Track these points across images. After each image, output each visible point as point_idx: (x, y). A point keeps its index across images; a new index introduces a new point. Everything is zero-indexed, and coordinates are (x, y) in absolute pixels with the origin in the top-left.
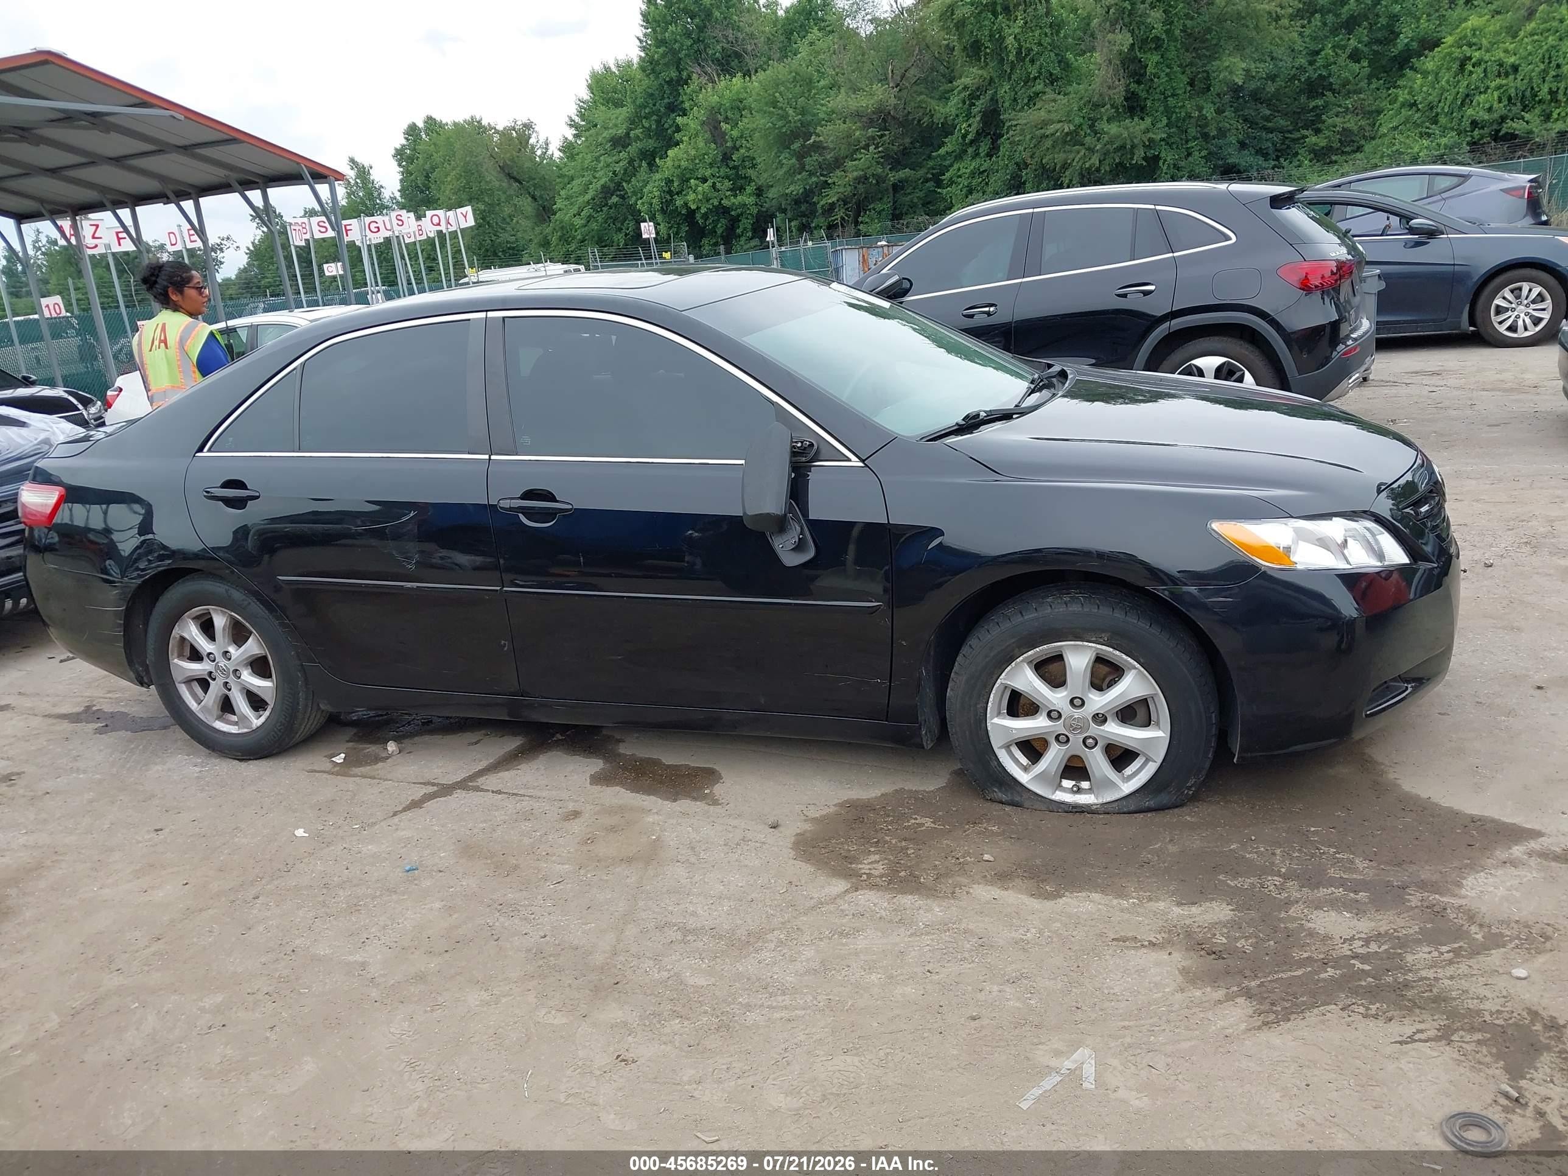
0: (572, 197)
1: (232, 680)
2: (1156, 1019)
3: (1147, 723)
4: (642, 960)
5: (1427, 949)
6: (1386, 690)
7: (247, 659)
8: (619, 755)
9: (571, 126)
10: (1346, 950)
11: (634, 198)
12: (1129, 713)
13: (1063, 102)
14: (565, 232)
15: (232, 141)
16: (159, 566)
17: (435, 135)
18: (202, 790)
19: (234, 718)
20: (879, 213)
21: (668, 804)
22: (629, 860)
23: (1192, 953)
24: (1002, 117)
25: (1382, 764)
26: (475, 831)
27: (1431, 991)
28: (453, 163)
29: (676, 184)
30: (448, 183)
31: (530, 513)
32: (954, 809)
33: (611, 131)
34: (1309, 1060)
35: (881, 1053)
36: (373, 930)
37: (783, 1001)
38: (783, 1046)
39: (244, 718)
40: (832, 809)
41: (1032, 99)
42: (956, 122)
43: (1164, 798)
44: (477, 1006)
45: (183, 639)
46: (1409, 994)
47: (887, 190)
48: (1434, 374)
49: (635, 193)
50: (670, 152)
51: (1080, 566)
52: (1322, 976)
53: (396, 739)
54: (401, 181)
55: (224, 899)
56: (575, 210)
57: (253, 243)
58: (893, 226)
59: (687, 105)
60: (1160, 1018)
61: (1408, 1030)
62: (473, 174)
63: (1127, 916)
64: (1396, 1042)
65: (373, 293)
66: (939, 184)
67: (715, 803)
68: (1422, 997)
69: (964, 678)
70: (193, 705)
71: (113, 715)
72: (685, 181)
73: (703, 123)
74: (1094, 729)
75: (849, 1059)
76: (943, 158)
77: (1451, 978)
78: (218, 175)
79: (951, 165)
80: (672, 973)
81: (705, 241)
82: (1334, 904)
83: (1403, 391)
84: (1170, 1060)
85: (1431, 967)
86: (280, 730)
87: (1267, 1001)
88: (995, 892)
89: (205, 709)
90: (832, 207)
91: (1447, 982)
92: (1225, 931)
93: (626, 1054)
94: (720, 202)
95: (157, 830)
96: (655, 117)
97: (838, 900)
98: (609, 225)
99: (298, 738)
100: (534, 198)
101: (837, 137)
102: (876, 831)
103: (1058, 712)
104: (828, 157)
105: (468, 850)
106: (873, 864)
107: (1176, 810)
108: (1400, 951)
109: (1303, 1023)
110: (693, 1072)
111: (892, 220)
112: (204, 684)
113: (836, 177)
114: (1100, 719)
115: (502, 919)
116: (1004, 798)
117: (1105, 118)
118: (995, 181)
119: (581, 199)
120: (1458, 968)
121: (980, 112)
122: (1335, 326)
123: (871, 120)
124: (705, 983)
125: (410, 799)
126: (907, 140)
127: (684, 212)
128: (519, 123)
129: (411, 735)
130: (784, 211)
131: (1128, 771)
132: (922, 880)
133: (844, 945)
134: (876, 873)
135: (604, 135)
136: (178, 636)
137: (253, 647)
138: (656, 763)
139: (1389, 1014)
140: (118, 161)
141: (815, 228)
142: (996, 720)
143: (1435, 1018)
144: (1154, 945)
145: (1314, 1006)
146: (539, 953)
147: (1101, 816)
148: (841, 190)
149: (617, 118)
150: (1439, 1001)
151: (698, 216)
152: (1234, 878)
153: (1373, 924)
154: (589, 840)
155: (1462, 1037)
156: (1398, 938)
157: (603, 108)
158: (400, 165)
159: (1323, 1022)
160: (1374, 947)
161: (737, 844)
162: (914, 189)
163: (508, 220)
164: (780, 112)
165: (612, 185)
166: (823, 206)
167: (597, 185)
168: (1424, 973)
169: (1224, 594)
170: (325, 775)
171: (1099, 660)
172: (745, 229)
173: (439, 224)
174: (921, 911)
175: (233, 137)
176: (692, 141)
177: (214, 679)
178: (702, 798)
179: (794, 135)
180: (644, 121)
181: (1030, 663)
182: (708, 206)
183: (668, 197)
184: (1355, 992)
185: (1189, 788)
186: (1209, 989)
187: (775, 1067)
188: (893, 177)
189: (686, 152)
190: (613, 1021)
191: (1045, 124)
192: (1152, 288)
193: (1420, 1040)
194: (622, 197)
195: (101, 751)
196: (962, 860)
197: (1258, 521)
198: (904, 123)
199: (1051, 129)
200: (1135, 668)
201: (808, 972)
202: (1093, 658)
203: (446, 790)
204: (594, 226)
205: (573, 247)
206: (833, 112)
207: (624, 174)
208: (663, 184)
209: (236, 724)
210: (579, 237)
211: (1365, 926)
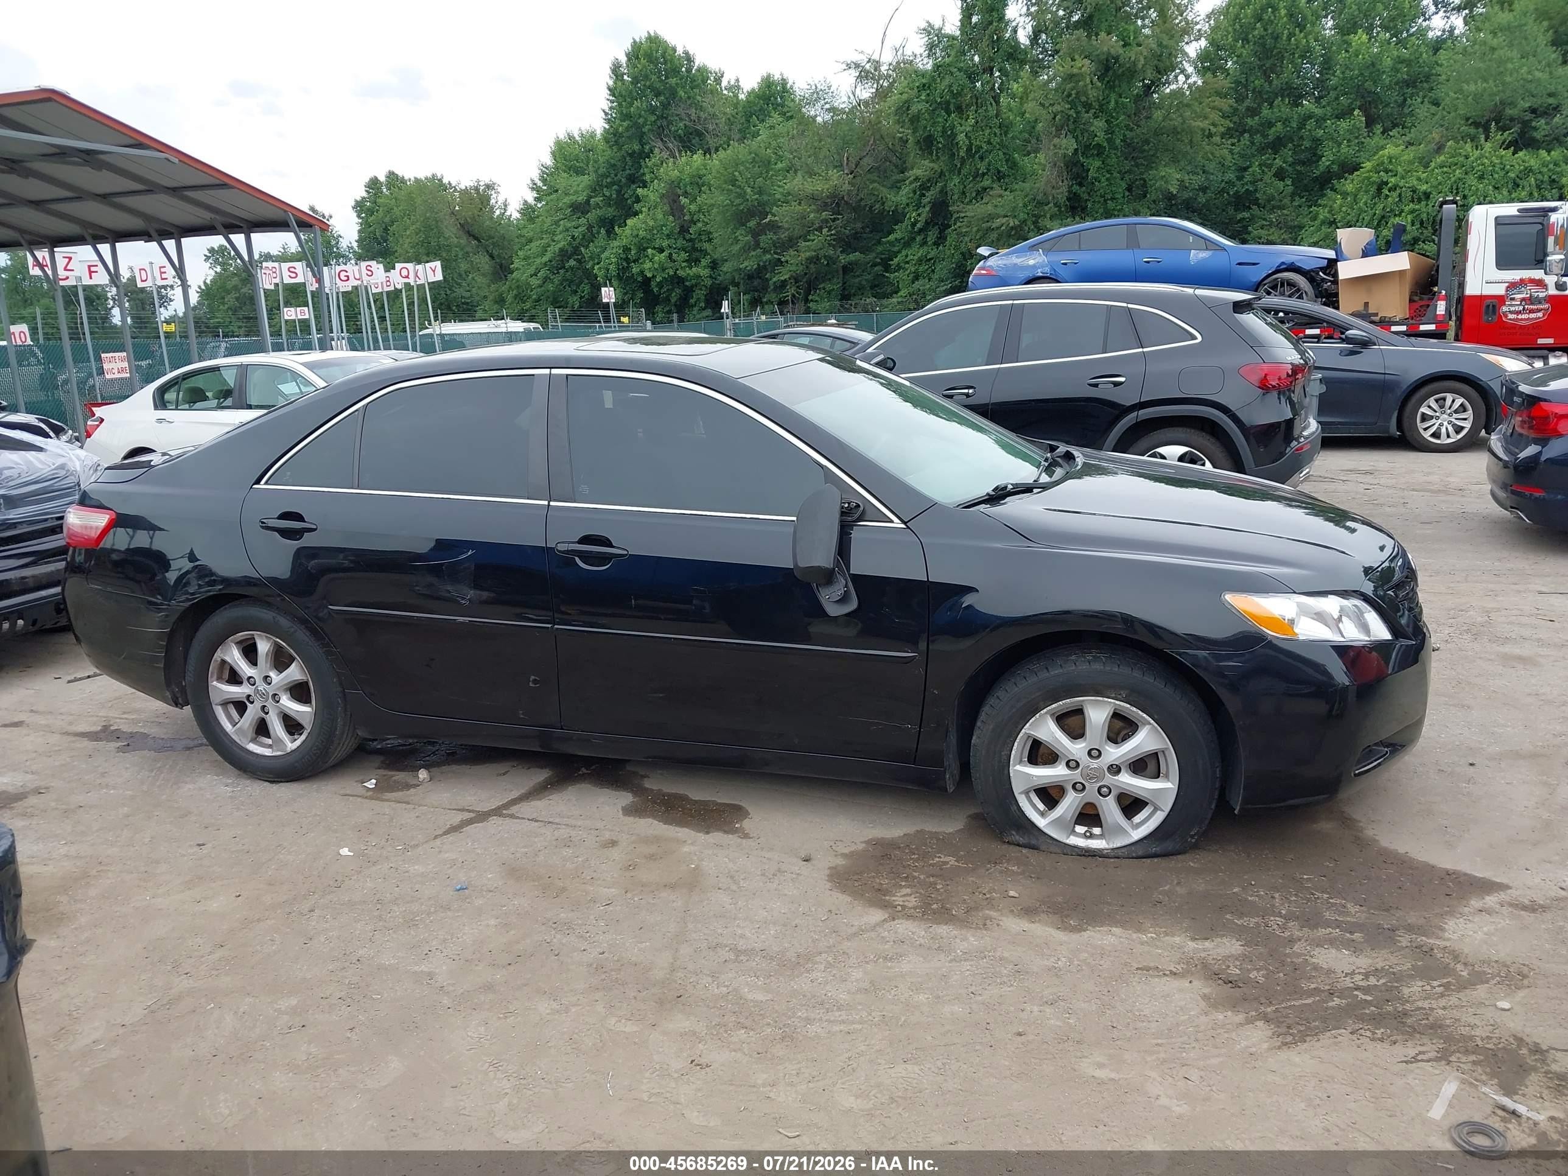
0: (529, 258)
1: (270, 703)
2: (1185, 1038)
3: (1156, 775)
4: (700, 975)
5: (1420, 984)
6: (1369, 754)
7: (285, 685)
8: (647, 789)
9: (533, 189)
10: (1348, 982)
11: (591, 263)
12: (1143, 765)
13: (1010, 198)
14: (521, 291)
15: (224, 186)
16: (209, 591)
17: (396, 190)
18: (238, 809)
19: (269, 741)
20: (829, 293)
21: (701, 837)
22: (673, 887)
23: (1210, 982)
24: (950, 209)
25: (1360, 821)
26: (518, 855)
27: (1427, 1019)
28: (412, 217)
29: (633, 252)
30: (406, 237)
31: (586, 557)
32: (975, 849)
33: (571, 197)
34: (1328, 1076)
35: (939, 1064)
36: (434, 943)
37: (840, 1016)
38: (847, 1055)
39: (279, 741)
40: (861, 847)
41: (981, 193)
42: (906, 211)
43: (1169, 845)
44: (548, 1014)
45: (224, 662)
46: (1409, 1021)
47: (837, 271)
48: (1367, 473)
49: (592, 259)
50: (629, 222)
51: (1104, 628)
52: (1330, 1004)
53: (427, 767)
54: (359, 232)
55: (279, 911)
56: (532, 270)
57: (205, 283)
58: (842, 306)
59: (647, 177)
60: (1189, 1038)
61: (1412, 1052)
62: (433, 229)
63: (1147, 948)
64: (1402, 1062)
65: (338, 339)
66: (887, 268)
67: (746, 836)
68: (1421, 1024)
69: (991, 727)
70: (227, 726)
71: (132, 735)
72: (642, 249)
73: (662, 196)
74: (1109, 779)
75: (909, 1067)
76: (891, 243)
77: (1444, 1008)
78: (203, 217)
79: (899, 252)
80: (730, 989)
81: (658, 308)
82: (1332, 942)
83: (1341, 487)
84: (1202, 1073)
85: (1426, 999)
86: (315, 755)
87: (1285, 1024)
88: (1024, 924)
89: (240, 731)
90: (783, 284)
91: (1441, 1012)
92: (1238, 963)
93: (699, 1058)
94: (675, 273)
95: (199, 845)
96: (615, 187)
97: (878, 928)
98: (564, 287)
99: (332, 761)
100: (492, 256)
101: (792, 217)
102: (904, 867)
103: (1076, 762)
104: (783, 236)
105: (514, 872)
106: (906, 897)
107: (1179, 856)
108: (1396, 984)
109: (1319, 1044)
110: (765, 1076)
111: (841, 300)
112: (241, 707)
113: (789, 256)
114: (1115, 769)
115: (558, 936)
116: (1021, 840)
117: (1048, 216)
118: (942, 269)
119: (538, 261)
120: (1449, 1000)
121: (930, 202)
122: (1290, 423)
123: (826, 204)
124: (764, 999)
125: (449, 823)
126: (859, 225)
127: (640, 279)
128: (482, 183)
129: (438, 764)
130: (737, 285)
131: (1137, 819)
132: (954, 913)
133: (890, 968)
134: (910, 905)
135: (565, 201)
136: (219, 659)
137: (295, 672)
138: (683, 798)
139: (1393, 1038)
140: (104, 198)
141: (767, 303)
142: (1018, 767)
143: (1434, 1042)
144: (1175, 974)
145: (1326, 1029)
146: (599, 968)
147: (1112, 860)
148: (794, 268)
149: (578, 185)
150: (1436, 1028)
151: (653, 284)
152: (1241, 918)
153: (1370, 961)
154: (630, 867)
155: (1459, 1058)
156: (1394, 974)
157: (565, 175)
158: (359, 216)
159: (1336, 1044)
160: (1373, 981)
161: (773, 875)
162: (863, 271)
163: (464, 276)
164: (738, 190)
165: (570, 249)
166: (775, 283)
167: (555, 248)
168: (1420, 1004)
169: (1235, 659)
170: (359, 799)
171: (1116, 715)
172: (698, 299)
173: (407, 277)
174: (958, 940)
175: (224, 182)
176: (651, 212)
177: (252, 703)
178: (734, 831)
179: (751, 213)
180: (605, 189)
181: (1052, 715)
182: (664, 275)
183: (625, 264)
184: (1361, 1019)
185: (1192, 837)
186: (1229, 1013)
187: (841, 1073)
188: (844, 259)
189: (645, 222)
190: (682, 1030)
191: (991, 217)
192: (1122, 379)
193: (1422, 1061)
194: (579, 261)
195: (127, 768)
196: (988, 896)
197: (1266, 595)
198: (857, 209)
199: (998, 222)
200: (1150, 724)
201: (859, 990)
202: (1111, 714)
203: (482, 817)
204: (551, 287)
205: (528, 305)
206: (789, 194)
207: (582, 239)
208: (621, 251)
209: (270, 746)
210: (534, 297)
211: (1363, 962)
